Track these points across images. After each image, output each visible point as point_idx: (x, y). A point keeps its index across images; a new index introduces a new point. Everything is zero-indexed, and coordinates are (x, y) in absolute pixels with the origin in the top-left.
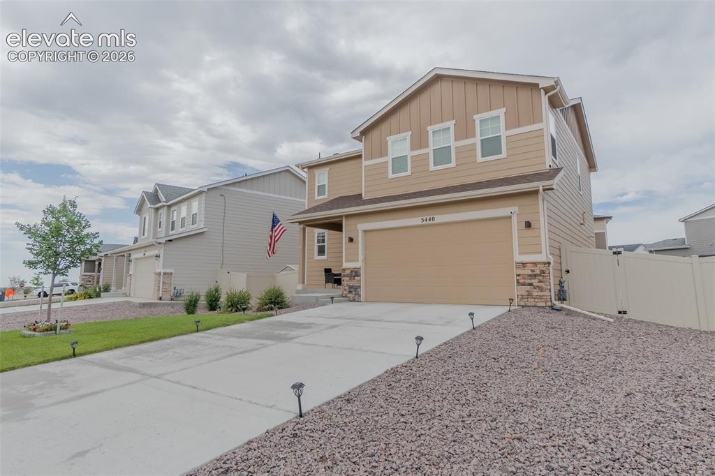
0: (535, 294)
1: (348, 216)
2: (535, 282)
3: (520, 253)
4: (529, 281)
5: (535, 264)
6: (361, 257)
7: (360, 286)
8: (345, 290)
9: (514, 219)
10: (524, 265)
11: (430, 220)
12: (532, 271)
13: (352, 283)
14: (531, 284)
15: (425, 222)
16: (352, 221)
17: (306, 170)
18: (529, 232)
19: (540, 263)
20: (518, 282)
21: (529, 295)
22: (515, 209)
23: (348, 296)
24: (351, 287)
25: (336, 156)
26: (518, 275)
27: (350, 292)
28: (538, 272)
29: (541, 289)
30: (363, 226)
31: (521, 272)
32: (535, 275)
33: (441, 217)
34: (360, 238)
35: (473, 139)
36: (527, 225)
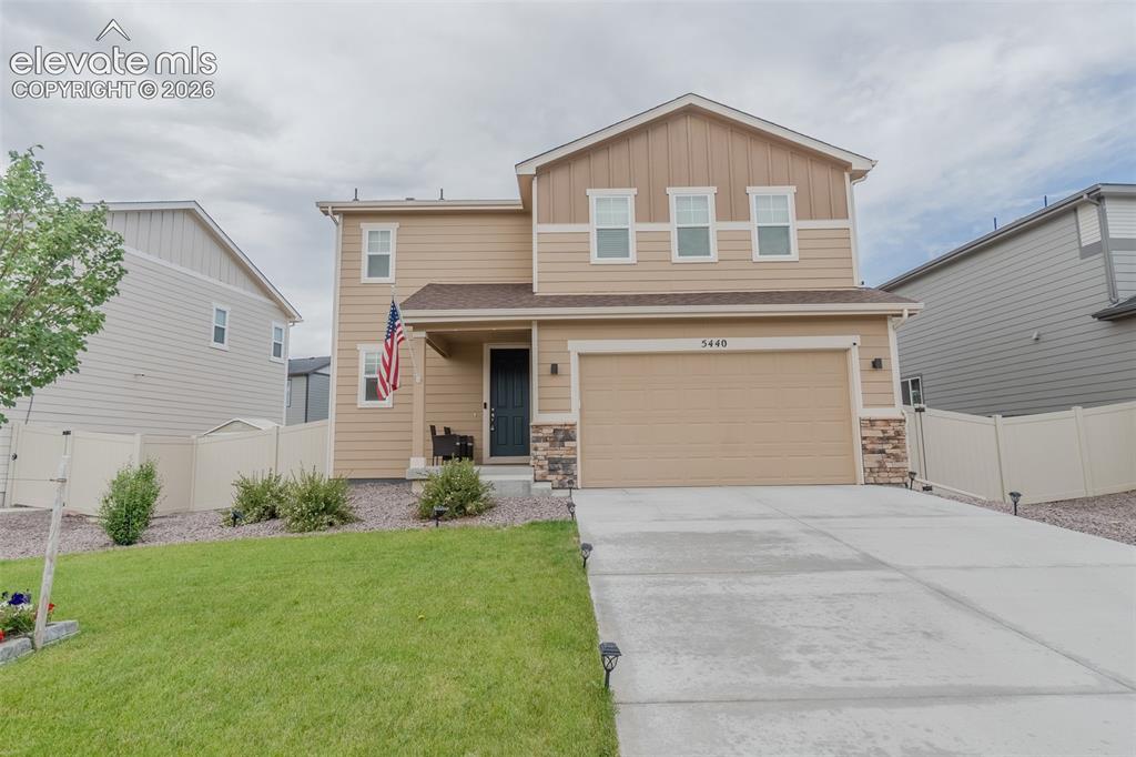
0: (889, 465)
1: (541, 324)
2: (888, 448)
3: (865, 405)
4: (880, 447)
5: (887, 421)
6: (575, 404)
7: (575, 460)
8: (541, 467)
9: (855, 355)
10: (872, 422)
11: (718, 344)
12: (884, 432)
13: (557, 453)
14: (882, 452)
15: (708, 348)
16: (552, 335)
17: (337, 217)
18: (877, 375)
19: (895, 421)
20: (864, 448)
21: (882, 467)
22: (857, 339)
23: (549, 478)
24: (552, 461)
25: (410, 203)
26: (864, 438)
27: (552, 471)
28: (892, 433)
29: (897, 458)
30: (577, 345)
31: (867, 433)
32: (889, 438)
33: (737, 342)
34: (574, 368)
35: (747, 223)
36: (877, 364)
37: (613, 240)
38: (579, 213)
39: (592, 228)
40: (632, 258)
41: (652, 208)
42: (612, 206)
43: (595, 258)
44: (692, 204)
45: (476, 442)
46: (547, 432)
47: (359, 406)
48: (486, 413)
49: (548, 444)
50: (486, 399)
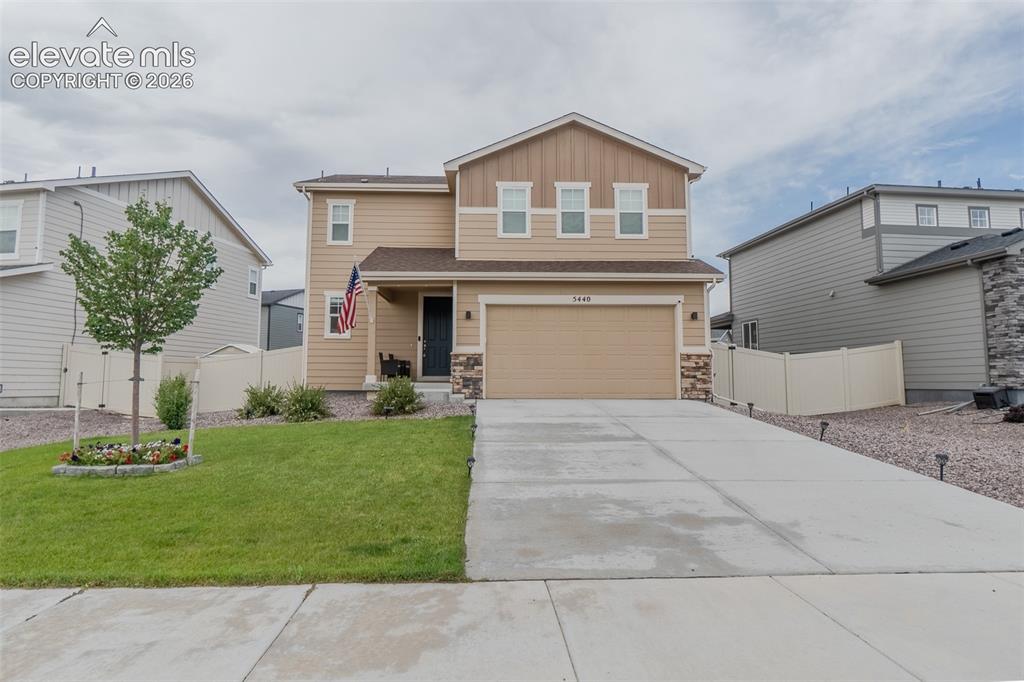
0: (699, 386)
1: (460, 283)
2: (699, 375)
3: (685, 345)
4: (692, 374)
5: (699, 356)
6: (483, 340)
7: (481, 379)
8: (458, 384)
9: (679, 310)
10: (689, 357)
11: (584, 300)
12: (696, 363)
13: (469, 374)
14: (695, 377)
15: (577, 302)
16: (466, 290)
17: (309, 194)
18: (695, 324)
19: (704, 356)
20: (682, 374)
21: (694, 387)
22: (681, 298)
23: (463, 391)
24: (465, 379)
26: (683, 368)
27: (465, 386)
28: (702, 364)
29: (704, 381)
30: (485, 298)
31: (685, 364)
32: (700, 367)
33: (597, 299)
34: (482, 314)
35: (611, 210)
36: (694, 316)
37: (514, 220)
38: (490, 199)
39: (499, 211)
40: (528, 234)
41: (543, 197)
42: (514, 194)
43: (501, 234)
44: (573, 194)
45: (413, 365)
46: (462, 359)
47: (326, 337)
48: (420, 344)
49: (462, 368)
50: (420, 333)
